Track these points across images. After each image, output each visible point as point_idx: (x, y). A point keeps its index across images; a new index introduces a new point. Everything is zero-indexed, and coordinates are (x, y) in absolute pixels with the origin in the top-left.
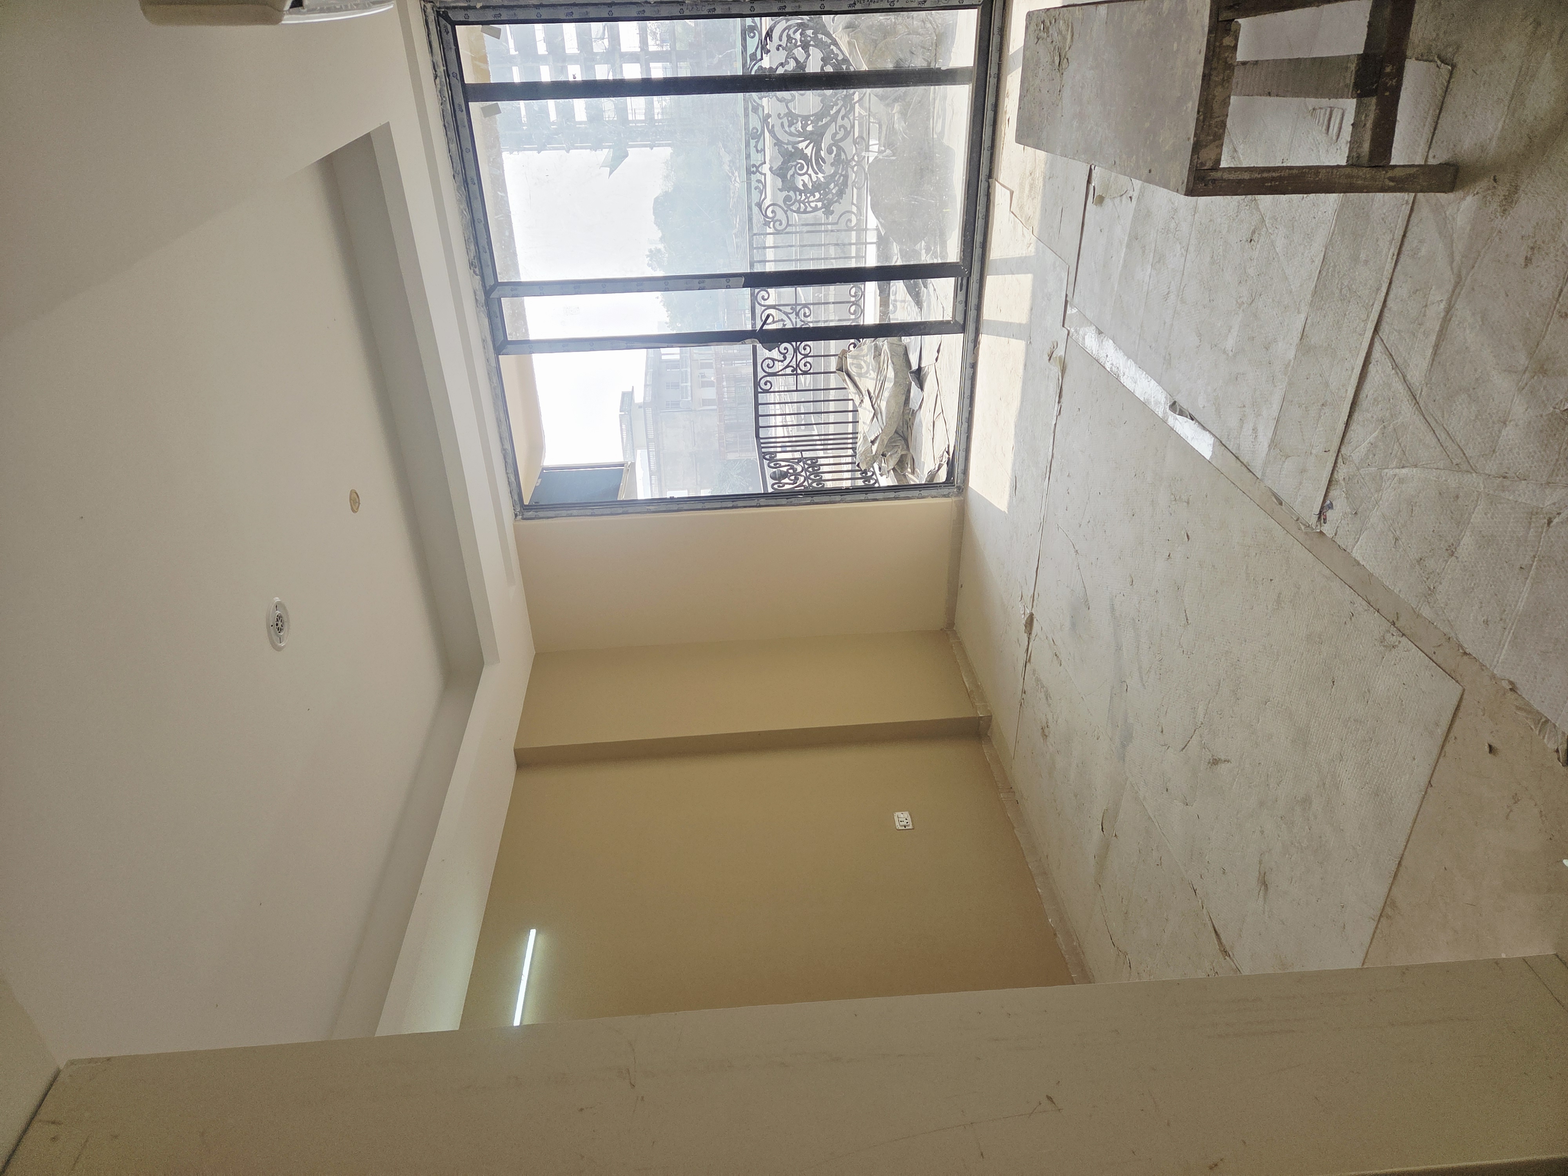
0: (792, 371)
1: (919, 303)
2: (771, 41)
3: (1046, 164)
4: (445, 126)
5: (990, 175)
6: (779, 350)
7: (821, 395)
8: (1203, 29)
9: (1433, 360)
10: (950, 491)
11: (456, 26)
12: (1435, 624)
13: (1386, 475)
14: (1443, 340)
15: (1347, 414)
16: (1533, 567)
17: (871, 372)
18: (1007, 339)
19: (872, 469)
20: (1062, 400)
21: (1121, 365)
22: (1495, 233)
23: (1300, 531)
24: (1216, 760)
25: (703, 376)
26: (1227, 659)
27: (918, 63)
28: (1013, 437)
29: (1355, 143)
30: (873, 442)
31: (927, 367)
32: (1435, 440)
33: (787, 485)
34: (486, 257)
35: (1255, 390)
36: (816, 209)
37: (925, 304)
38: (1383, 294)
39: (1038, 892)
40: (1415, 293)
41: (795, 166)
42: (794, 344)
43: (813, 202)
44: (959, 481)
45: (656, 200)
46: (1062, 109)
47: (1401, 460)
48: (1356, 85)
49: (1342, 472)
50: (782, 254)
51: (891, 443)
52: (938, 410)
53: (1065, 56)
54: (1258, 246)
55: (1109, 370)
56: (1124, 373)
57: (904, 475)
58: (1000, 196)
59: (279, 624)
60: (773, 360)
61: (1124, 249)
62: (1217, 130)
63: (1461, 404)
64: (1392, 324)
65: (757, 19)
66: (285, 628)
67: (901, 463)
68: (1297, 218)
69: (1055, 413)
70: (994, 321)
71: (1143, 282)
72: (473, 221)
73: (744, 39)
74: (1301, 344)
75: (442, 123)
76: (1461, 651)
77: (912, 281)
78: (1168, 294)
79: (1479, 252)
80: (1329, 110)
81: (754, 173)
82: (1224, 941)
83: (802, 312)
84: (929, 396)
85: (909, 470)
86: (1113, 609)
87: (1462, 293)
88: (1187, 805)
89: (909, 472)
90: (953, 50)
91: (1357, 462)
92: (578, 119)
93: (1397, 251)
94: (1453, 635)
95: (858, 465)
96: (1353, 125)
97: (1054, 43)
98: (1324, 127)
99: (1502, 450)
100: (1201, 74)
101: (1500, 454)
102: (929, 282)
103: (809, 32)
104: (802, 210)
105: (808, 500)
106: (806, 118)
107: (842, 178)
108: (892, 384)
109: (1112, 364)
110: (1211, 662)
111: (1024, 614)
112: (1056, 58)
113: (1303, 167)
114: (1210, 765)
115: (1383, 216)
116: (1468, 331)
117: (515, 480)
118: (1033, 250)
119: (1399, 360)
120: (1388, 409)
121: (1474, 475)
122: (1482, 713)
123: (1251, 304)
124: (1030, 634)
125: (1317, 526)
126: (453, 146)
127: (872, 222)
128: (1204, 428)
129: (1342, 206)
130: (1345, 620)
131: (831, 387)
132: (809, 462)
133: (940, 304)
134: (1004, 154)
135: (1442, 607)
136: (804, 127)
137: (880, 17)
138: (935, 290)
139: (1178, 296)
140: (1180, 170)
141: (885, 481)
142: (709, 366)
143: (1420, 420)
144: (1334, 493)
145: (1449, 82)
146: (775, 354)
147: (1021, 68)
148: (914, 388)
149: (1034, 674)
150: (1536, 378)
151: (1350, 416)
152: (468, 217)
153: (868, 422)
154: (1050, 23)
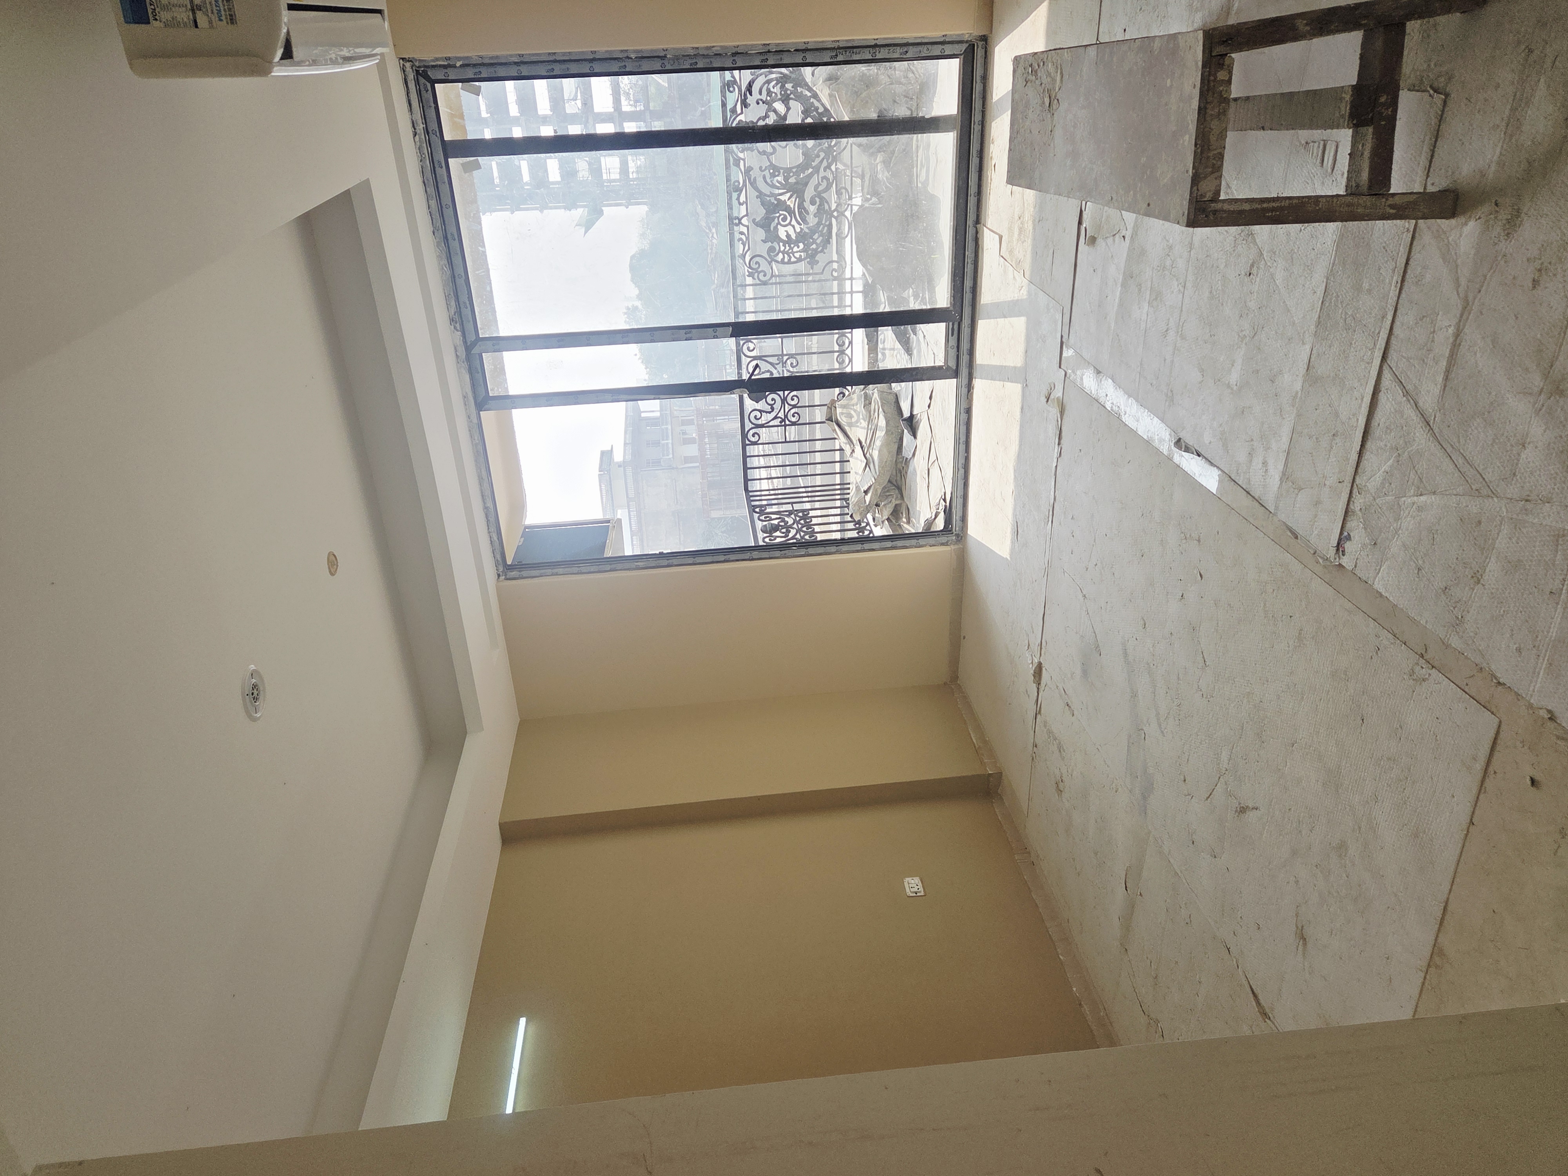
0: (781, 422)
1: (908, 350)
2: (751, 95)
3: (1035, 208)
4: (424, 182)
5: (978, 221)
6: (766, 401)
7: (807, 446)
8: (1197, 64)
9: (1445, 386)
10: (949, 538)
11: (436, 85)
12: (1466, 654)
13: (1404, 504)
14: (1454, 365)
15: (1360, 443)
16: (1564, 591)
17: (862, 421)
18: (1002, 382)
19: (865, 520)
20: (1062, 441)
21: (1122, 403)
22: (1500, 257)
23: (1318, 565)
24: (1243, 807)
25: (684, 433)
26: (1249, 702)
27: (901, 111)
28: (1012, 481)
29: (1353, 170)
30: (866, 492)
31: (919, 415)
32: (1452, 466)
33: (779, 538)
34: (467, 312)
35: (1263, 423)
36: (799, 260)
37: (915, 352)
38: (1389, 322)
39: (1060, 959)
40: (1421, 320)
41: (778, 217)
42: (781, 393)
43: (797, 252)
44: (957, 529)
45: (632, 258)
46: (1055, 147)
47: (1418, 488)
48: (1352, 116)
49: (1359, 502)
50: (763, 305)
51: (884, 492)
52: (933, 457)
53: (1055, 97)
54: (1258, 279)
55: (1109, 409)
56: (1126, 412)
57: (899, 525)
58: (989, 241)
59: (254, 694)
60: (761, 411)
61: (1120, 289)
62: (1215, 162)
63: (1476, 428)
64: (1400, 351)
65: (736, 73)
66: (261, 697)
67: (896, 514)
68: (1296, 251)
69: (1056, 455)
70: (988, 365)
71: (1141, 319)
72: (453, 277)
73: (724, 95)
74: (1307, 375)
75: (420, 180)
76: (1495, 681)
77: (902, 327)
78: (1167, 331)
79: (1485, 277)
80: (1322, 143)
81: (737, 225)
82: (1262, 1001)
83: (789, 362)
84: (922, 443)
85: (904, 520)
86: (1126, 654)
87: (1470, 318)
88: (1215, 857)
89: (904, 522)
90: (935, 99)
91: (1372, 491)
92: (551, 179)
93: (1401, 278)
94: (1485, 665)
95: (851, 516)
96: (1349, 154)
97: (1043, 85)
98: (1319, 160)
99: (1523, 474)
100: (1197, 108)
101: (1521, 478)
102: (918, 329)
103: (789, 86)
104: (786, 260)
105: (803, 551)
106: (788, 170)
107: (826, 228)
108: (884, 432)
109: (1112, 403)
110: (1232, 705)
111: (1032, 663)
112: (1045, 99)
113: (1303, 197)
114: (1237, 814)
115: (1384, 245)
116: (1478, 355)
117: (498, 539)
118: (1025, 293)
119: (1409, 387)
120: (1401, 437)
121: (1495, 499)
122: (1521, 745)
123: (1253, 337)
124: (1039, 684)
125: (1335, 559)
126: (433, 203)
127: (859, 270)
128: (1212, 464)
129: (1342, 236)
130: (1371, 654)
131: (817, 438)
132: (800, 514)
133: (930, 350)
134: (991, 199)
135: (1471, 637)
136: (786, 179)
137: (862, 68)
138: (924, 336)
139: (1178, 332)
140: (1180, 201)
141: (878, 532)
142: (691, 422)
143: (1435, 446)
144: (1351, 524)
145: (1443, 111)
146: (761, 405)
147: (1010, 111)
148: (907, 437)
149: (1045, 726)
150: (1552, 399)
151: (1363, 446)
152: (449, 273)
153: (860, 471)
154: (1039, 66)
